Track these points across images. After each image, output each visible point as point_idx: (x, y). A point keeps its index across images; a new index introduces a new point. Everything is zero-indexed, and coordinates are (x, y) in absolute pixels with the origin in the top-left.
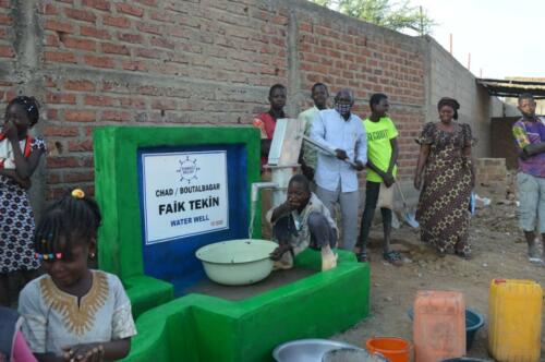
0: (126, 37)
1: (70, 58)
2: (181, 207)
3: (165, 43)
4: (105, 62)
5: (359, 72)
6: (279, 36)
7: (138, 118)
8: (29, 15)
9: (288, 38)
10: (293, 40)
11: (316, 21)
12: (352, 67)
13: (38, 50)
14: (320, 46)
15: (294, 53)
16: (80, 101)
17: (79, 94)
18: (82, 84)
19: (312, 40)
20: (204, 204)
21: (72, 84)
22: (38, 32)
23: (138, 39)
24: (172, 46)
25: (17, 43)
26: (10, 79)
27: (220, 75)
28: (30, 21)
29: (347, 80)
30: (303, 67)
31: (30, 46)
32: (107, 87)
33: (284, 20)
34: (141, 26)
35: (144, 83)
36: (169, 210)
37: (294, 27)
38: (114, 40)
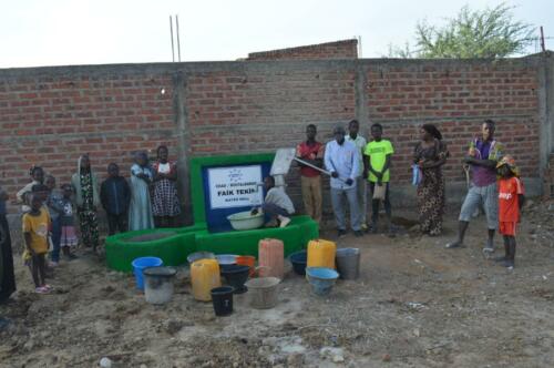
0: (233, 108)
1: (201, 123)
2: (231, 193)
3: (256, 107)
4: (221, 122)
5: (439, 97)
6: (348, 87)
7: (241, 147)
8: (182, 107)
9: (356, 88)
10: (361, 88)
11: (384, 70)
12: (428, 96)
13: (186, 122)
14: (390, 86)
15: (362, 96)
16: (207, 142)
17: (207, 139)
18: (209, 134)
19: (382, 84)
20: (246, 192)
21: (202, 135)
22: (186, 114)
23: (239, 108)
24: (261, 108)
25: (177, 120)
26: (175, 136)
27: (296, 119)
28: (182, 110)
29: (423, 106)
30: (371, 103)
31: (182, 120)
32: (221, 134)
33: (351, 76)
34: (241, 101)
35: (243, 129)
36: (224, 193)
37: (362, 78)
38: (226, 111)
